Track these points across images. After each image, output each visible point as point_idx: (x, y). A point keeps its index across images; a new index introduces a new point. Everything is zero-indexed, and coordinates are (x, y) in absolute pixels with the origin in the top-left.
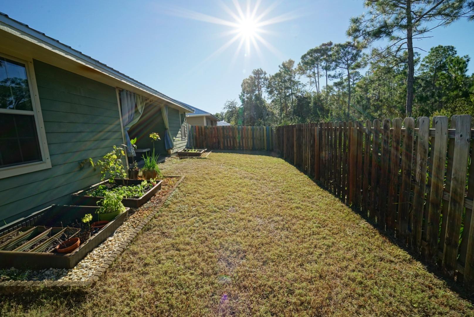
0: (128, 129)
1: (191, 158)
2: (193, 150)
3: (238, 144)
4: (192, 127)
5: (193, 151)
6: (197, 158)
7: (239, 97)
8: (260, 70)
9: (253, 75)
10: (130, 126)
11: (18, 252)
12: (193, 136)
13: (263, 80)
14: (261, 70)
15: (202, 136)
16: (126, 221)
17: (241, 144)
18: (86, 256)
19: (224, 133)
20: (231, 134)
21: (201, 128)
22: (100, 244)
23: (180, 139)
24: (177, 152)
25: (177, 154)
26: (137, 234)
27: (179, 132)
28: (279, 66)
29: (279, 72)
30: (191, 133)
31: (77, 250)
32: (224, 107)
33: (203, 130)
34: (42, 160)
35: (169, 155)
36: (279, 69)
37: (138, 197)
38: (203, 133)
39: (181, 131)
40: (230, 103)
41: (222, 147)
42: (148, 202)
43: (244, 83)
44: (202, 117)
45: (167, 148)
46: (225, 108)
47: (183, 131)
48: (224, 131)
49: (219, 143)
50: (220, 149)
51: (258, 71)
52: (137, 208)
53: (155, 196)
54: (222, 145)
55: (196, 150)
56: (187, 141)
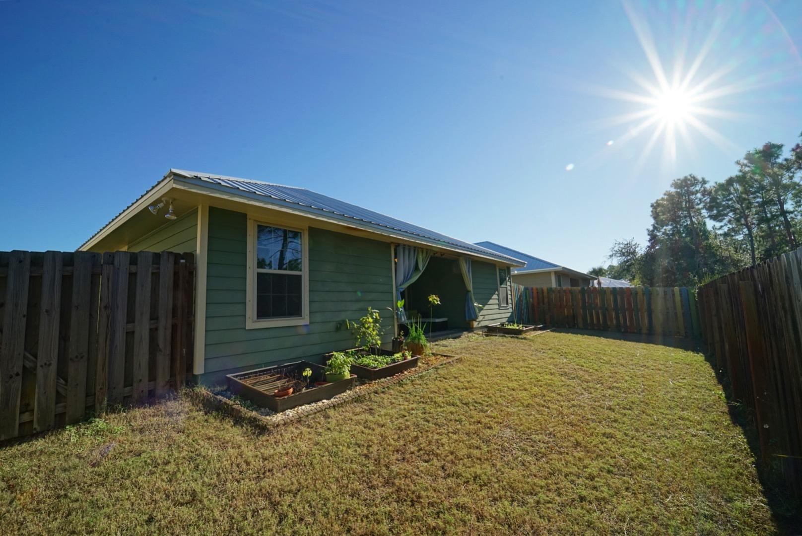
0: (402, 290)
1: (502, 336)
2: (516, 325)
3: (614, 321)
4: (526, 289)
5: (515, 327)
6: (512, 338)
7: (646, 233)
8: (689, 177)
9: (673, 190)
10: (406, 285)
11: (258, 389)
12: (527, 303)
13: (699, 195)
14: (694, 177)
15: (544, 304)
16: (350, 389)
17: (622, 321)
18: (294, 408)
19: (583, 299)
20: (598, 301)
21: (542, 290)
22: (312, 402)
23: (497, 307)
24: (486, 327)
25: (486, 330)
26: (345, 402)
27: (495, 296)
28: (738, 163)
29: (740, 174)
30: (523, 298)
31: (286, 397)
32: (611, 253)
33: (545, 294)
34: (301, 316)
35: (470, 329)
36: (739, 167)
37: (375, 368)
38: (546, 300)
39: (498, 295)
40: (622, 246)
41: (581, 325)
42: (388, 378)
43: (655, 206)
44: (549, 273)
45: (467, 319)
46: (611, 256)
47: (503, 295)
48: (583, 296)
49: (574, 317)
50: (578, 328)
51: (686, 179)
52: (371, 381)
53: (403, 373)
54: (580, 320)
55: (521, 326)
56: (511, 310)
